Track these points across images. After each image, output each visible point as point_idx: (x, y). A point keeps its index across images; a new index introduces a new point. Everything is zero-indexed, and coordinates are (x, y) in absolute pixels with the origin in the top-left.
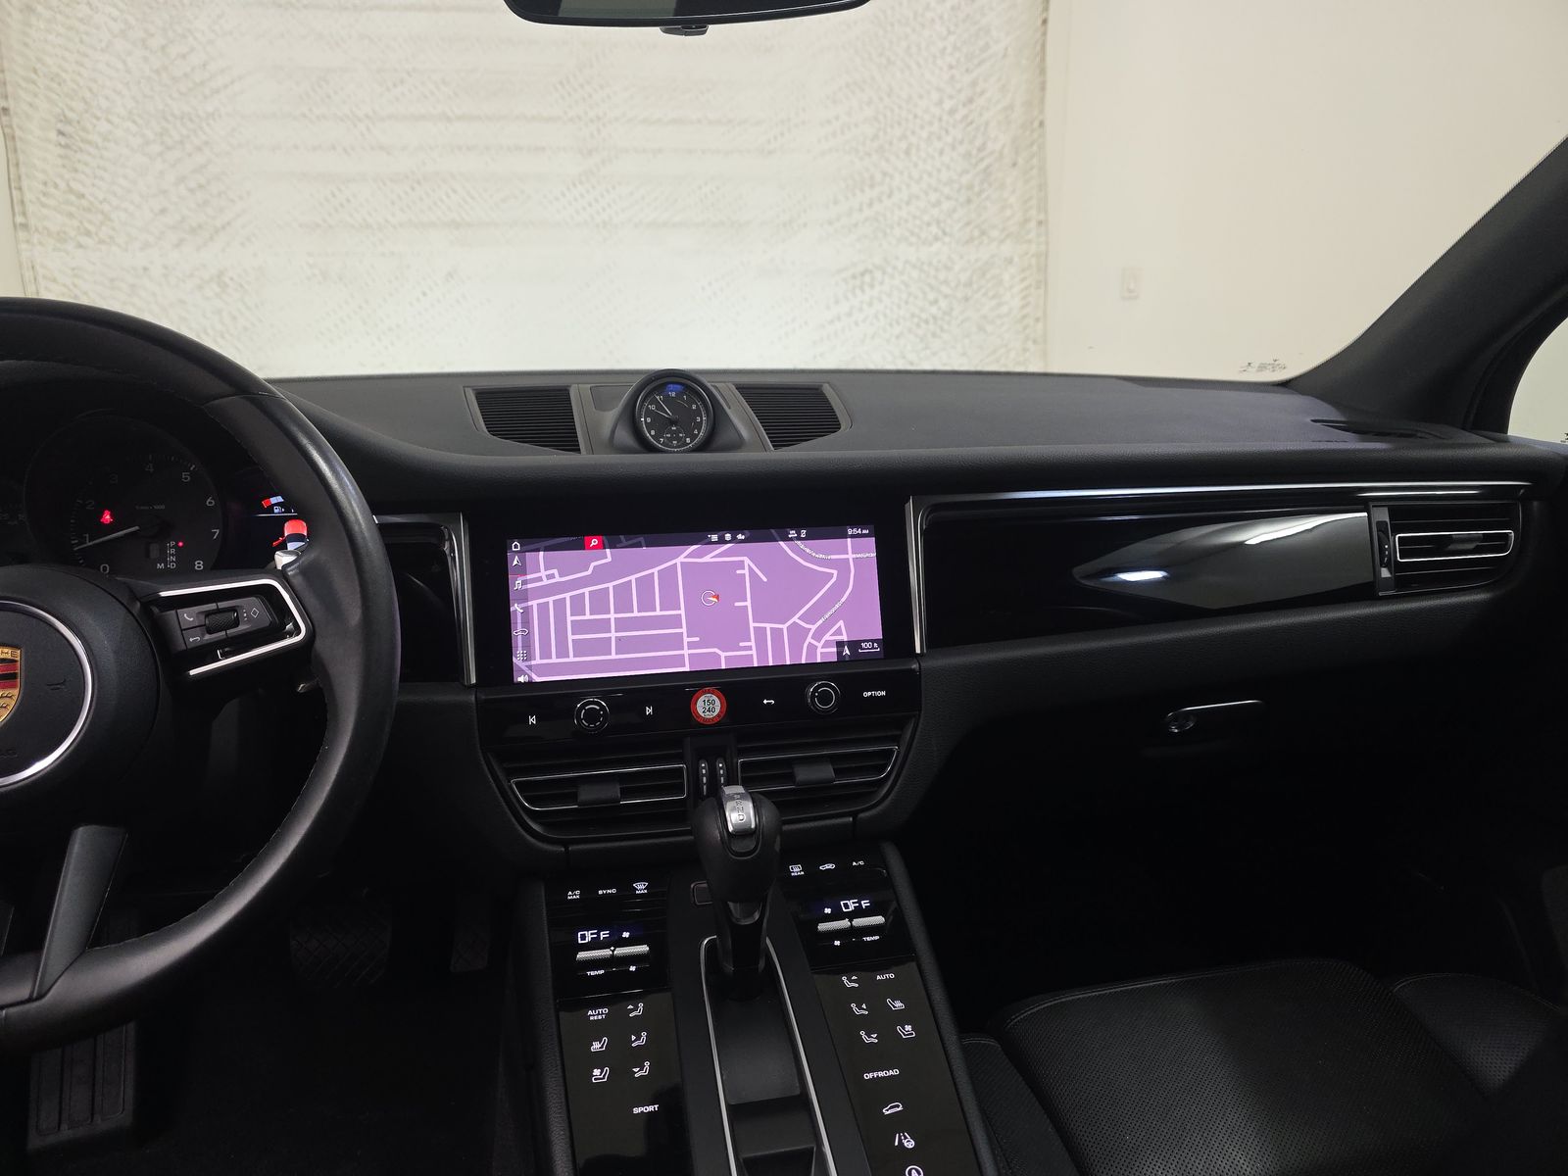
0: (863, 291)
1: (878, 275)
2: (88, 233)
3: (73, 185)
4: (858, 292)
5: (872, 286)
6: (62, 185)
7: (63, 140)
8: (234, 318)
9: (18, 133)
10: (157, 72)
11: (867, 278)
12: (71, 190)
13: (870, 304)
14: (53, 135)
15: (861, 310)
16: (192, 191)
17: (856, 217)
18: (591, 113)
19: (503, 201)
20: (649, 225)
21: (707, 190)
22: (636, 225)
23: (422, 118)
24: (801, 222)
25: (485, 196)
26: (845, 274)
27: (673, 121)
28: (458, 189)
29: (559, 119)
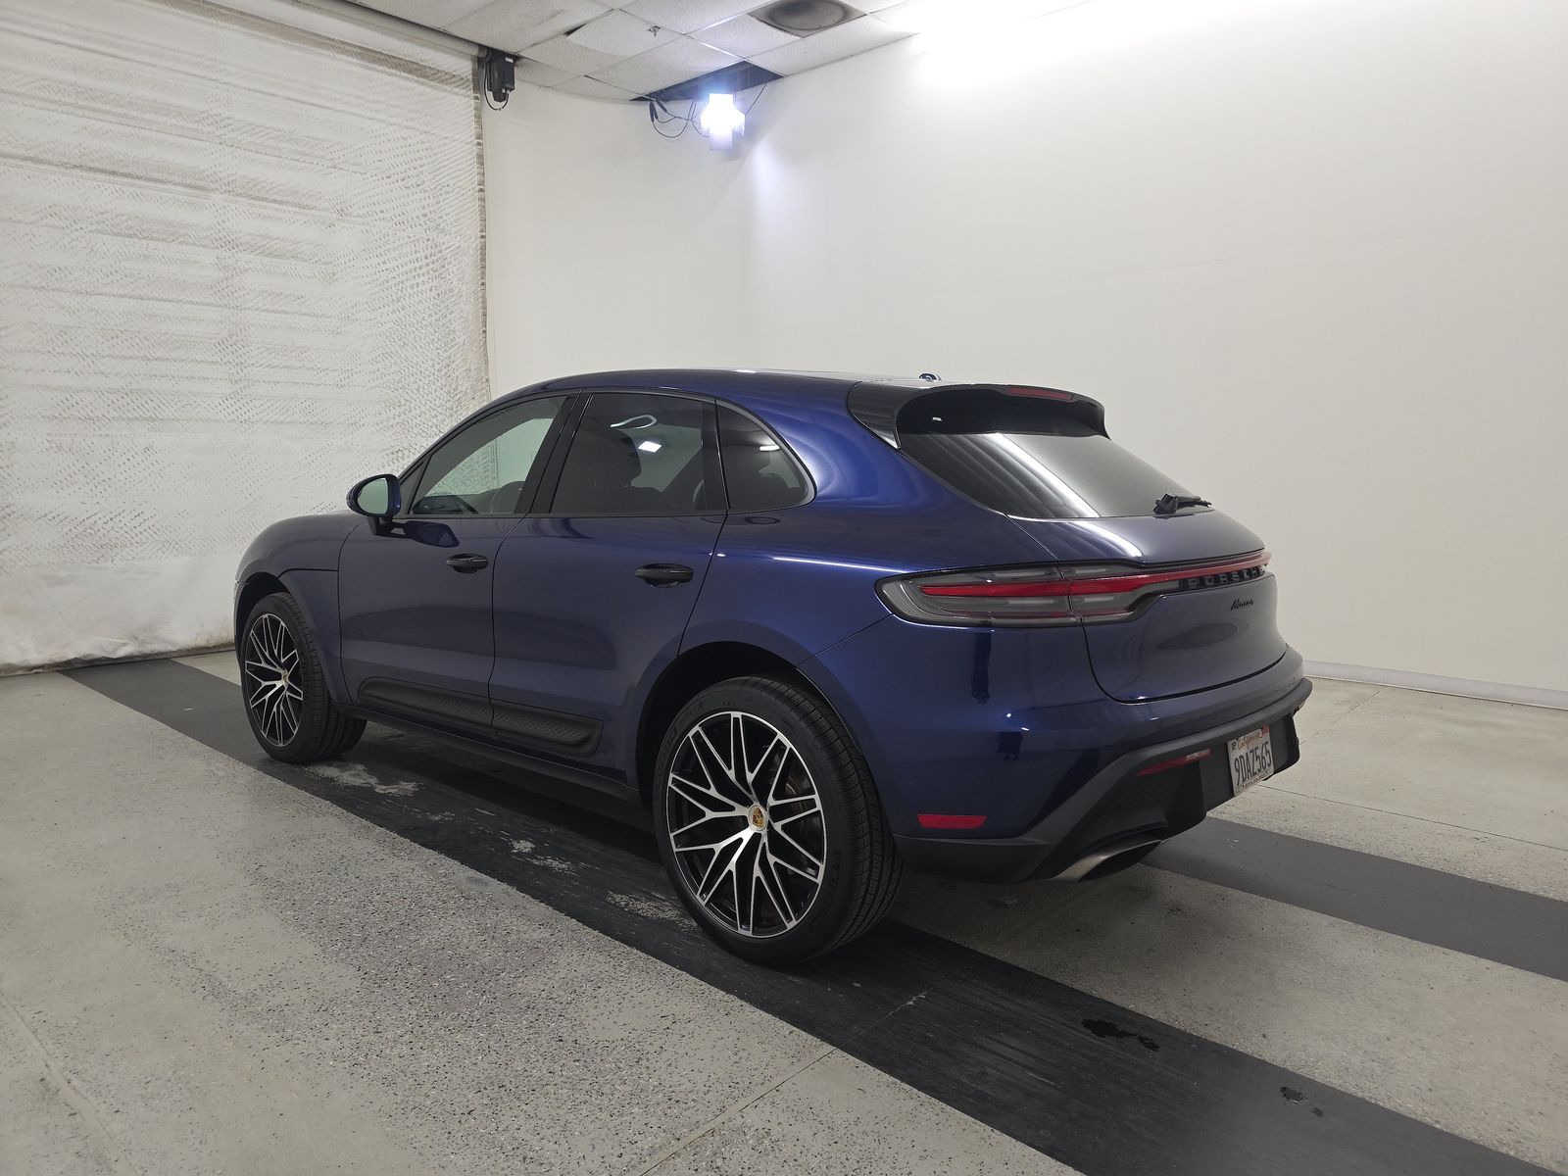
17: (392, 422)
18: (237, 361)
19: (183, 407)
20: (272, 422)
21: (306, 404)
22: (265, 423)
23: (130, 357)
24: (361, 423)
25: (172, 404)
26: (387, 451)
27: (286, 367)
28: (155, 399)
29: (217, 362)
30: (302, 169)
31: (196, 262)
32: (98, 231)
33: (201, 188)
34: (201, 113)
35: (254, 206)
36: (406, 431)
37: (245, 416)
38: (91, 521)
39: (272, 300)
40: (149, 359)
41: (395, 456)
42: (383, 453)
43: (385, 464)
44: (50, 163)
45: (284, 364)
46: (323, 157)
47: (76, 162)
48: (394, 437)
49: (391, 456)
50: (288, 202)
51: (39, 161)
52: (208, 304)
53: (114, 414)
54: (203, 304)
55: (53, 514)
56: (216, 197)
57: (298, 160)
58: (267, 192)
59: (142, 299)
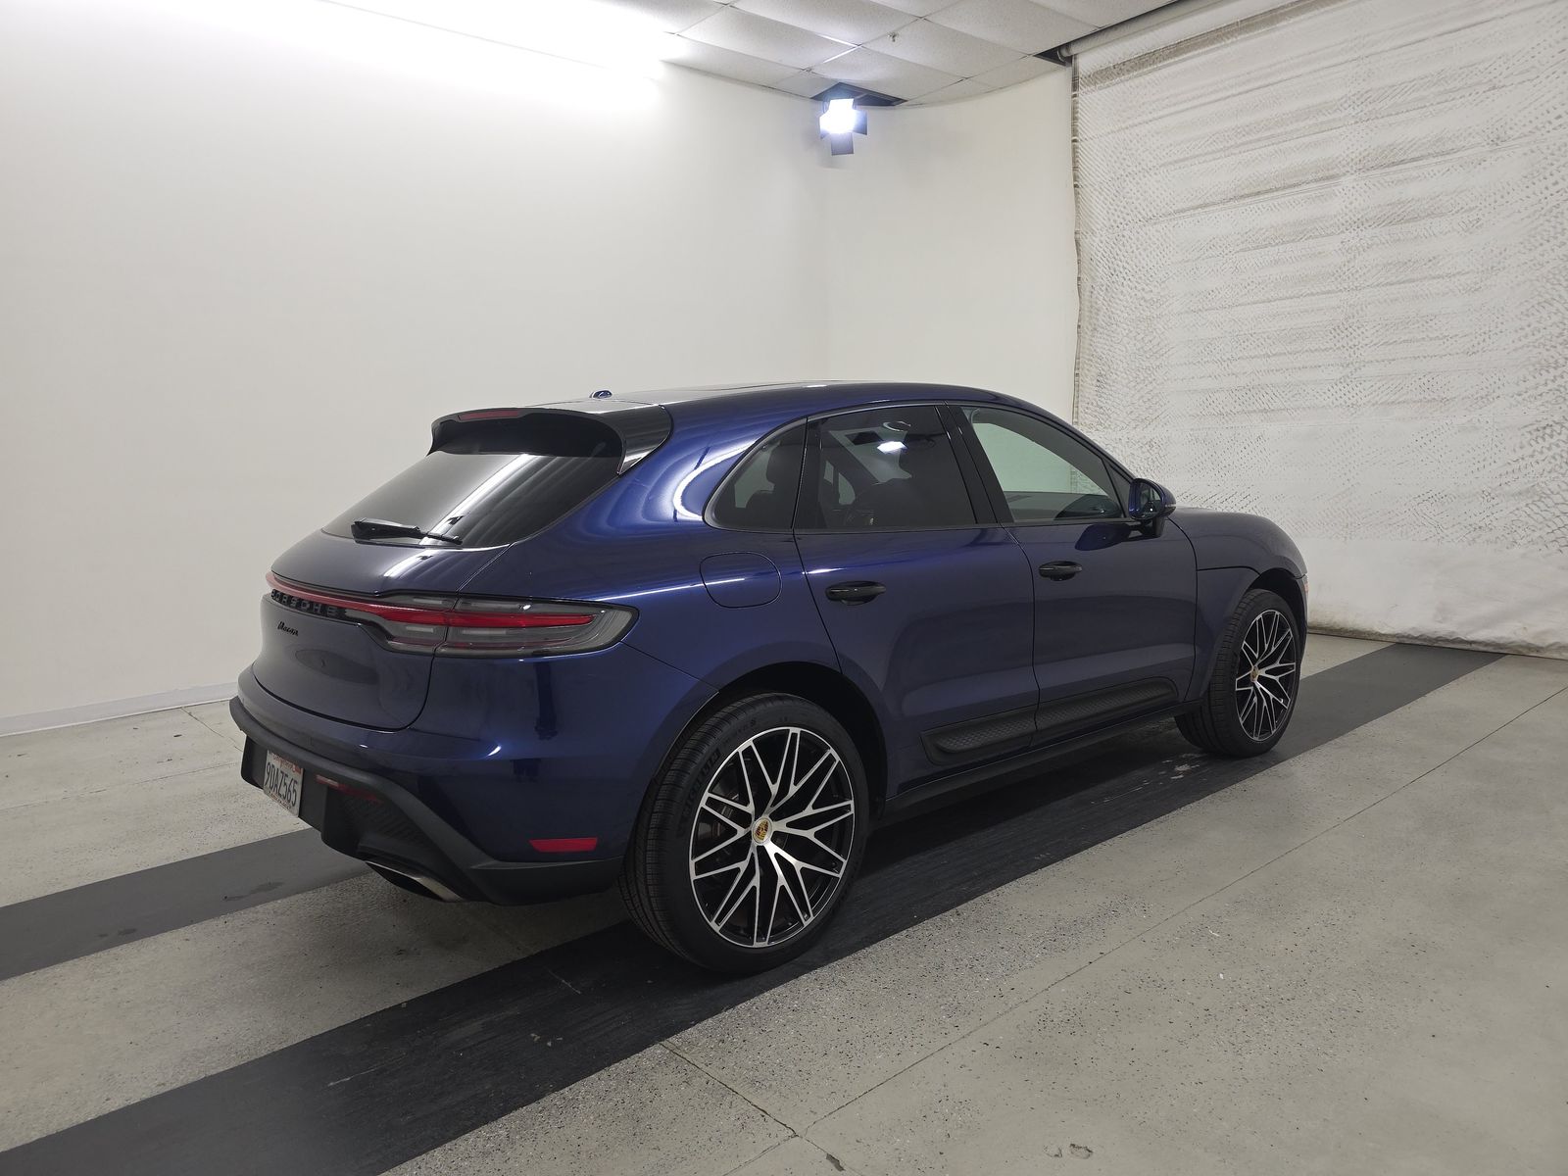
0: (1544, 440)
1: (1557, 428)
2: (1101, 424)
3: (1099, 403)
4: (1540, 440)
5: (1551, 436)
6: (1095, 404)
7: (1098, 384)
8: (1154, 462)
9: (1081, 383)
10: (1139, 350)
11: (1548, 431)
12: (1098, 406)
13: (1549, 449)
14: (1095, 382)
15: (1542, 453)
16: (1145, 402)
17: (1542, 389)
18: (1351, 344)
19: (1293, 396)
20: (1382, 404)
21: (1425, 380)
22: (1373, 405)
23: (1256, 356)
24: (1495, 395)
25: (1283, 394)
26: (1530, 428)
27: (1404, 341)
28: (1269, 392)
29: (1331, 348)
30: (1451, 109)
31: (1320, 253)
32: (1242, 250)
33: (1332, 177)
34: (1339, 100)
35: (1388, 173)
36: (1561, 400)
37: (1353, 400)
38: (1212, 500)
39: (1397, 271)
40: (1269, 356)
41: (1541, 434)
42: (1524, 431)
43: (1525, 442)
44: (1214, 204)
45: (1403, 338)
46: (1479, 84)
47: (1230, 196)
48: (1542, 409)
49: (1535, 434)
50: (1429, 154)
51: (1206, 205)
52: (1329, 292)
53: (1239, 408)
54: (1324, 293)
55: (1187, 494)
56: (1347, 181)
57: (1446, 101)
58: (1405, 152)
59: (1270, 301)
